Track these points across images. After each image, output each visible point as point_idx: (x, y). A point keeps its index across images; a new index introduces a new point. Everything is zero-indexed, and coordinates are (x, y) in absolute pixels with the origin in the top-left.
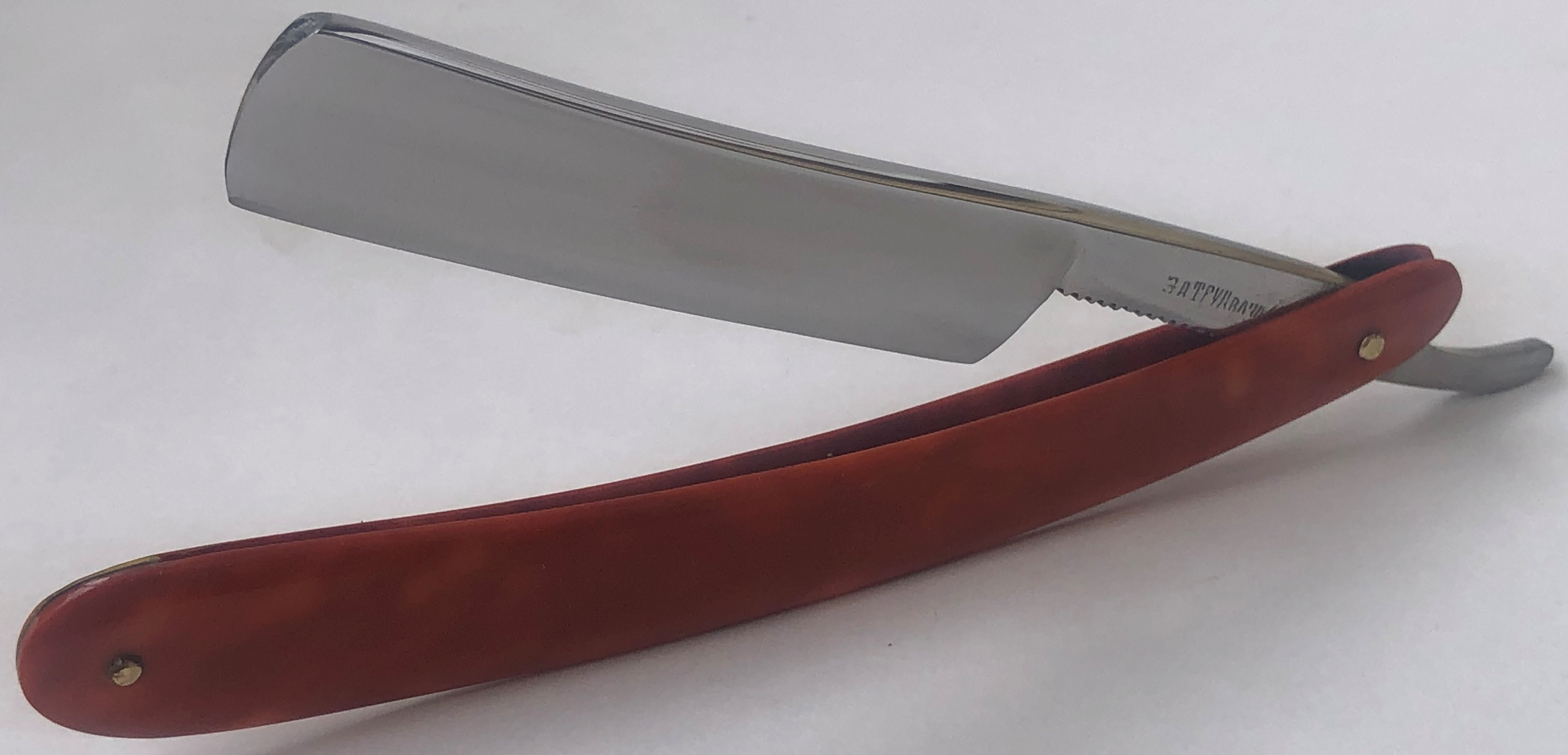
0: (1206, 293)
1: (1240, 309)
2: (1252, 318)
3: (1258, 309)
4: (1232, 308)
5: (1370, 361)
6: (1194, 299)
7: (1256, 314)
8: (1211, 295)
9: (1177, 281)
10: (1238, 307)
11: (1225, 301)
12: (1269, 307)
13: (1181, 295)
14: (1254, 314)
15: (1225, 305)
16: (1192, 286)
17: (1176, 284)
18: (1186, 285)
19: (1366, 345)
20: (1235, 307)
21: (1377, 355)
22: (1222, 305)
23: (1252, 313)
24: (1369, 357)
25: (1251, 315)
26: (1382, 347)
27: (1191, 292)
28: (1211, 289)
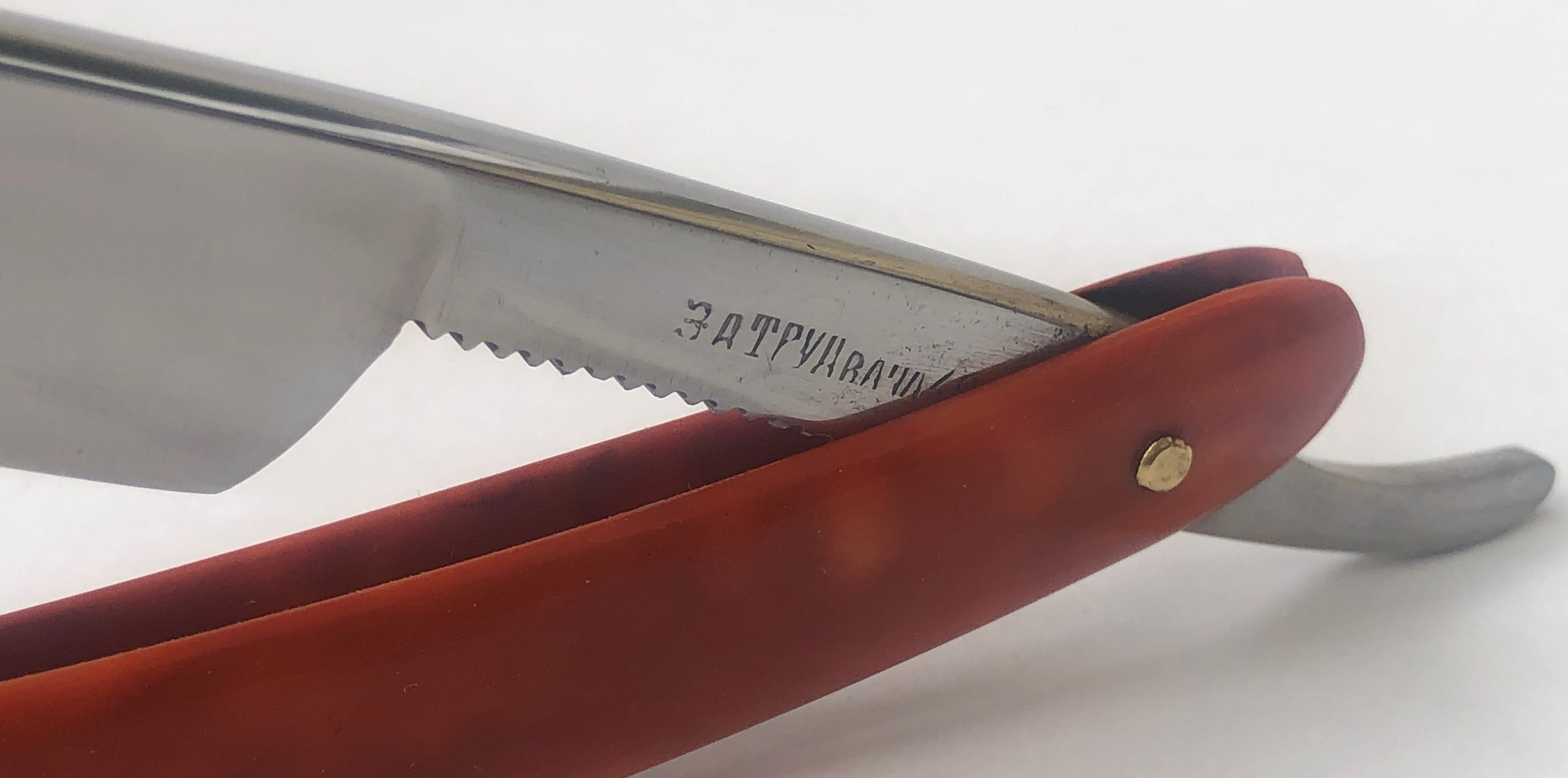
0: (783, 342)
1: (867, 378)
2: (897, 397)
3: (909, 377)
4: (850, 375)
5: (1162, 494)
6: (753, 354)
7: (906, 389)
8: (794, 347)
9: (708, 311)
10: (862, 373)
11: (828, 360)
12: (933, 376)
13: (724, 343)
14: (899, 390)
15: (831, 367)
16: (747, 323)
17: (706, 317)
18: (734, 320)
19: (1151, 460)
20: (856, 374)
21: (1174, 482)
22: (824, 369)
23: (896, 386)
24: (1158, 486)
25: (894, 393)
26: (1187, 465)
27: (746, 337)
28: (794, 331)
